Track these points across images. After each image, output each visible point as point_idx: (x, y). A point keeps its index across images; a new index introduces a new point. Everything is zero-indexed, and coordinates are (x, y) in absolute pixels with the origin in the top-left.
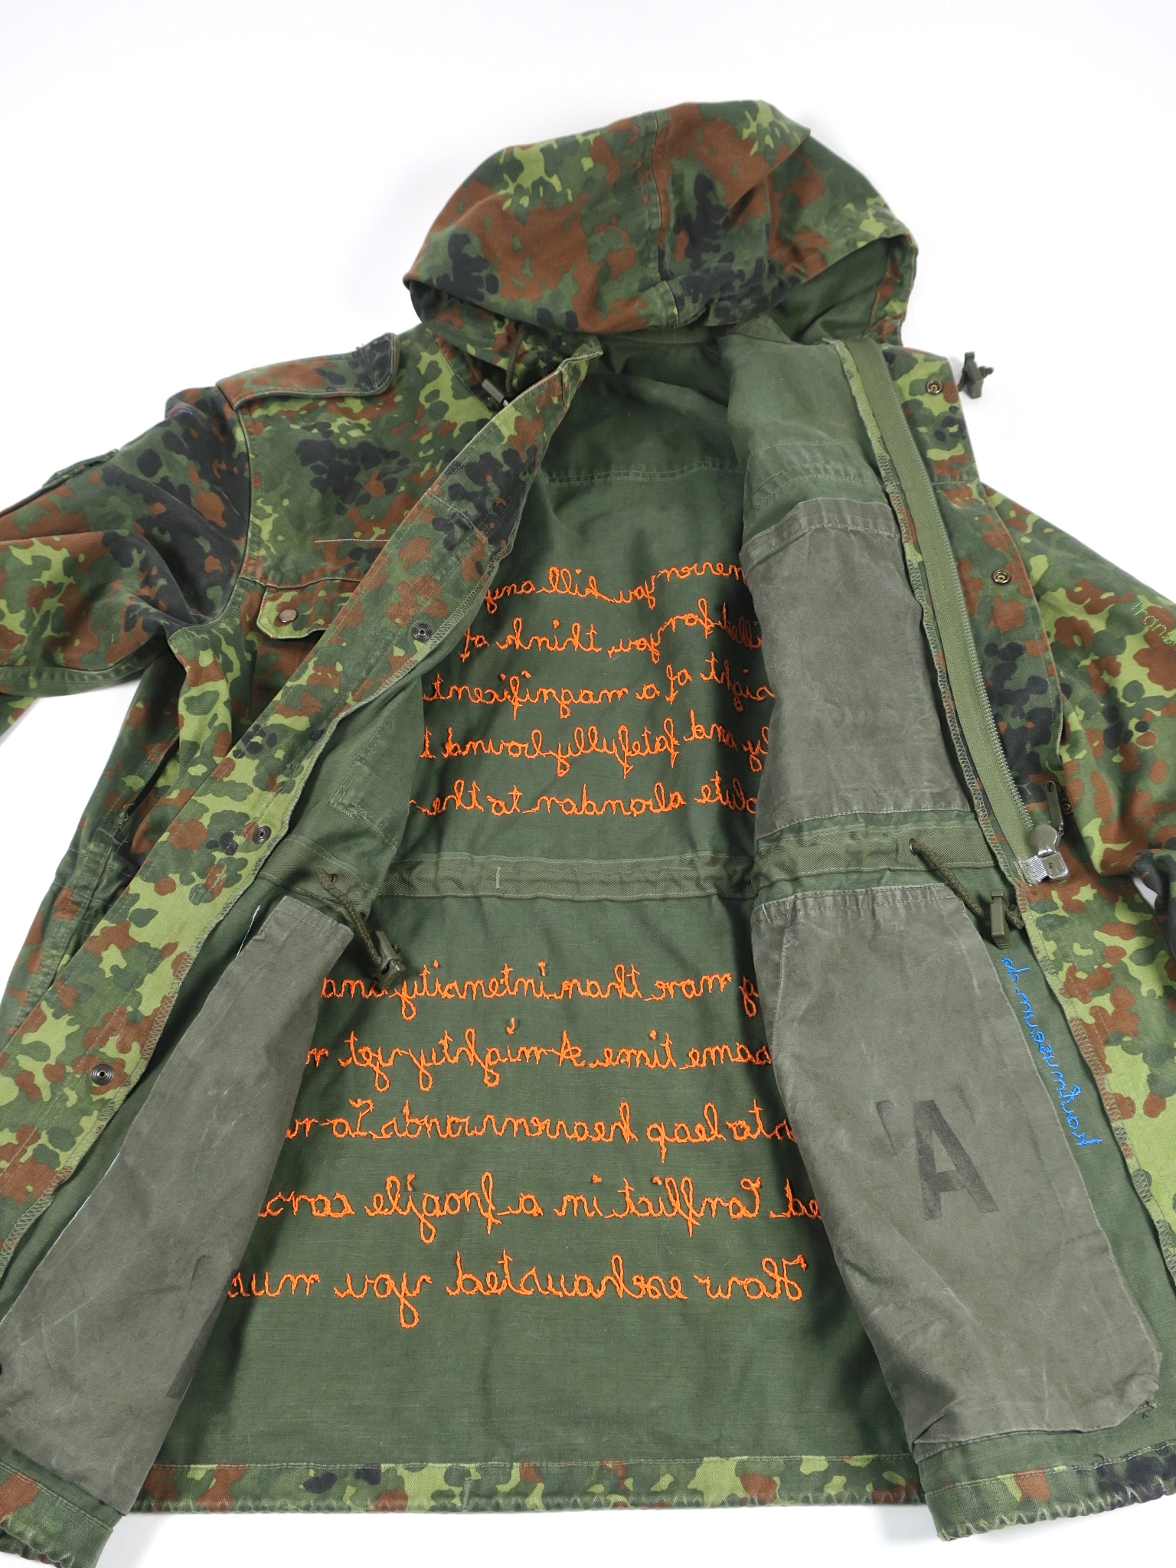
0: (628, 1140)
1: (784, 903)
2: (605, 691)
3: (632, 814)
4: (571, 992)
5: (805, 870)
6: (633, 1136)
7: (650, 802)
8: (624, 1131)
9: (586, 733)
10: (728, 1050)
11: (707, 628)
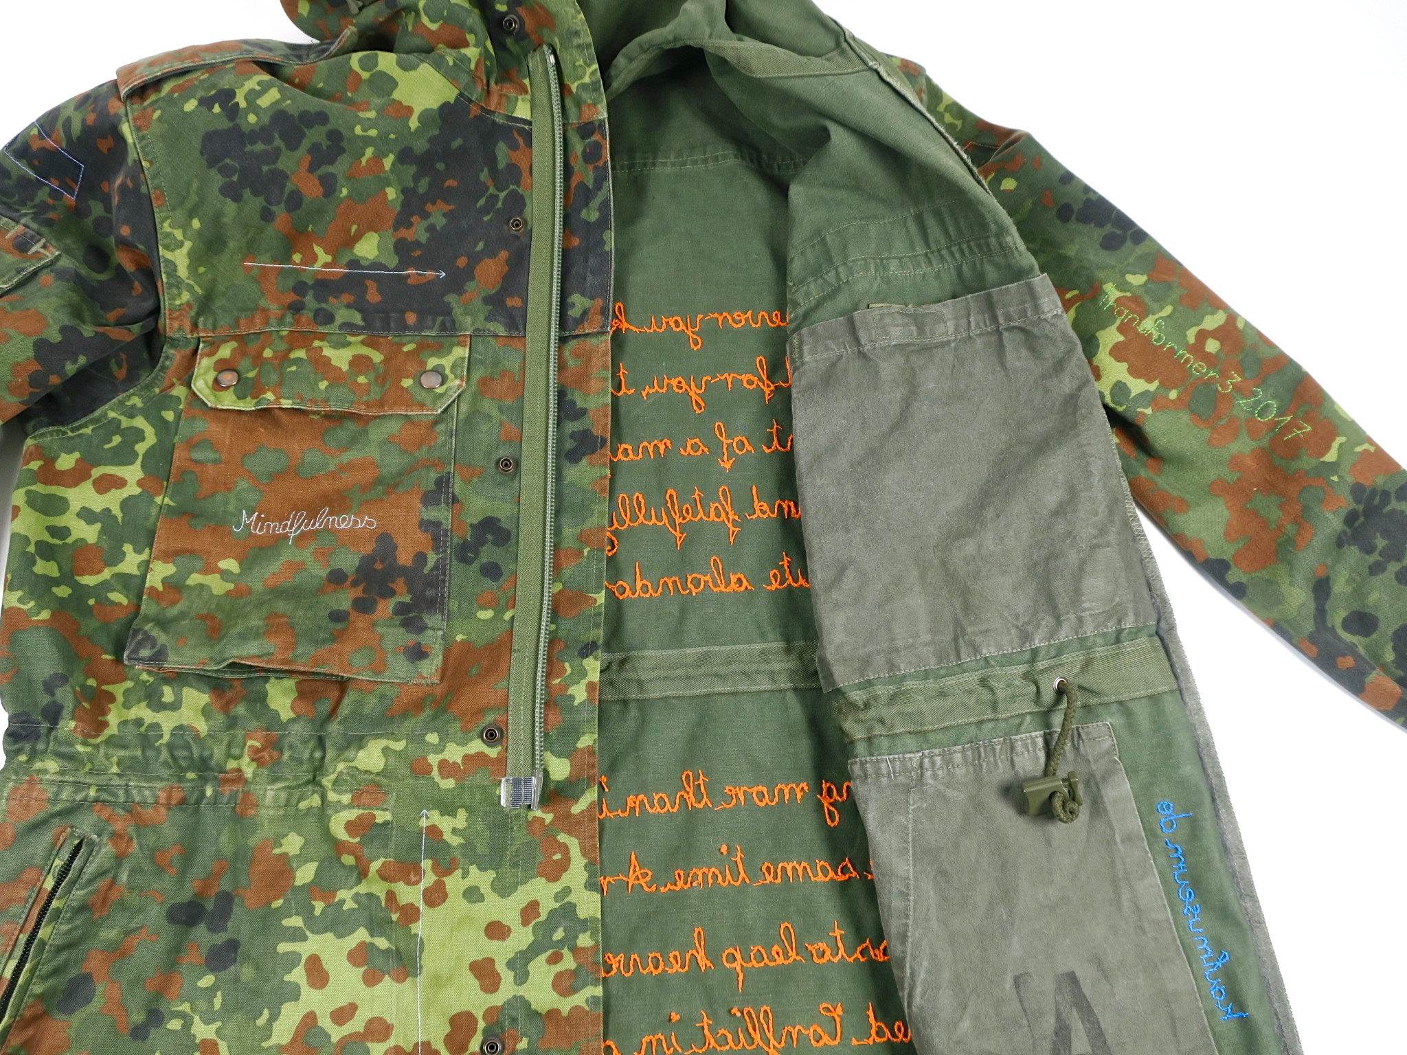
0: (703, 968)
1: (911, 759)
2: (645, 444)
3: (691, 593)
4: (637, 809)
5: (932, 724)
6: (709, 964)
7: (708, 578)
8: (699, 958)
9: (631, 501)
10: (808, 868)
11: (767, 391)
